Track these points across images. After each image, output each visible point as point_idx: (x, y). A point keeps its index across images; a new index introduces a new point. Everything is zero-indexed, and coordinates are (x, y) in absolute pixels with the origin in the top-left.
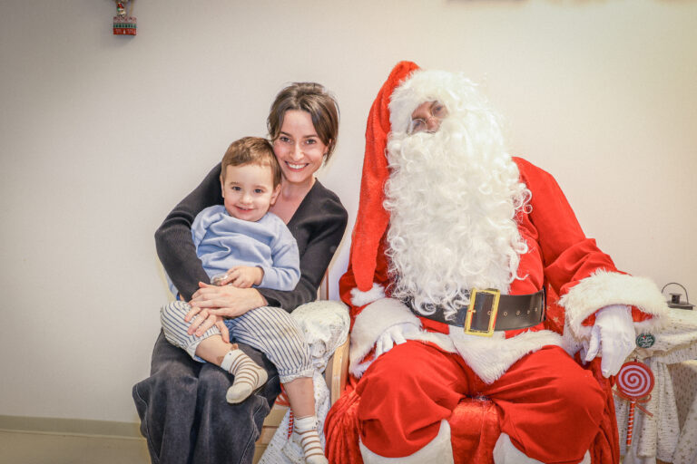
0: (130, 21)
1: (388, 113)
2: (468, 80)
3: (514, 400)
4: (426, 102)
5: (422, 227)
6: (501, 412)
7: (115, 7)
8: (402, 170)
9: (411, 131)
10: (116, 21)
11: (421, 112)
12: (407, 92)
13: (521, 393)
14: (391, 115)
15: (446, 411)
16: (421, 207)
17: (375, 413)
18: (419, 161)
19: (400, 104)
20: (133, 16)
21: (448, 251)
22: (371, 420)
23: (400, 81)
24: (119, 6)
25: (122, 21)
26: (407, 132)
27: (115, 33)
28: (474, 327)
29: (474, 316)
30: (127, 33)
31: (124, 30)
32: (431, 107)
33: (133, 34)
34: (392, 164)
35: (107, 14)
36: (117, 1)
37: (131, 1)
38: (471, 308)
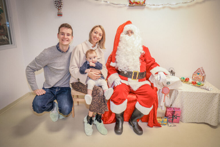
3: (139, 95)
6: (137, 97)
10: (58, 13)
13: (141, 93)
20: (62, 12)
27: (58, 15)
28: (133, 78)
29: (134, 76)
31: (60, 15)
33: (62, 16)
35: (56, 11)
36: (58, 9)
37: (61, 8)
38: (133, 75)
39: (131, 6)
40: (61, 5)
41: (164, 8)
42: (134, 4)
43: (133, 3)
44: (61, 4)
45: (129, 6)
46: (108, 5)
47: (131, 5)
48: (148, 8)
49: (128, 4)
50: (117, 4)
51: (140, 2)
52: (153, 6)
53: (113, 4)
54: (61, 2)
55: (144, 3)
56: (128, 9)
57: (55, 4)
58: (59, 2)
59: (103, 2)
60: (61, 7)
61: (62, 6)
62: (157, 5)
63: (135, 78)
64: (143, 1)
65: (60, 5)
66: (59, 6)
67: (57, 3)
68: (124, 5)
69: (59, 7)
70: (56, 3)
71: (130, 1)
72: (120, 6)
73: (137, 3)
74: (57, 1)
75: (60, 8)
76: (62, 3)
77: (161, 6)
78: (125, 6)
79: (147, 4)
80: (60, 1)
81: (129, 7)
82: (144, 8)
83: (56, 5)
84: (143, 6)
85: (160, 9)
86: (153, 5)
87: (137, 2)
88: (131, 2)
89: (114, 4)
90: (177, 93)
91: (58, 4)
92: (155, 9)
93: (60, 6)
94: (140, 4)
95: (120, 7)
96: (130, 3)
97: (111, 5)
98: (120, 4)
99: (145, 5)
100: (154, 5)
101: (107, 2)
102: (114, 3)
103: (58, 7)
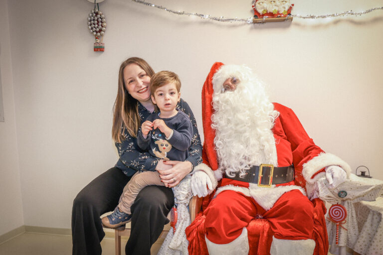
0: (101, 45)
1: (212, 85)
2: (247, 67)
4: (229, 78)
5: (230, 136)
7: (95, 38)
8: (220, 110)
9: (223, 91)
10: (95, 45)
11: (227, 82)
12: (220, 74)
14: (214, 86)
15: (245, 223)
16: (230, 126)
17: (213, 225)
18: (227, 104)
19: (217, 80)
20: (103, 42)
21: (242, 147)
22: (211, 228)
23: (216, 70)
24: (96, 38)
25: (98, 45)
26: (222, 92)
27: (95, 50)
28: (262, 183)
29: (262, 178)
30: (100, 50)
31: (99, 49)
32: (231, 80)
33: (103, 51)
34: (215, 107)
35: (91, 42)
36: (96, 35)
37: (102, 35)
38: (260, 175)
39: (257, 23)
40: (102, 27)
41: (336, 22)
42: (265, 18)
43: (263, 15)
44: (102, 25)
45: (254, 22)
46: (205, 23)
47: (259, 19)
48: (297, 25)
49: (251, 18)
50: (225, 18)
51: (278, 13)
52: (311, 19)
53: (216, 19)
54: (101, 22)
55: (290, 14)
56: (251, 29)
57: (90, 27)
58: (98, 22)
59: (193, 17)
60: (103, 32)
61: (104, 28)
62: (319, 17)
63: (265, 181)
64: (286, 10)
65: (100, 27)
66: (98, 30)
67: (94, 24)
68: (243, 20)
69: (97, 32)
70: (91, 25)
71: (255, 11)
72: (234, 23)
73: (271, 14)
74: (94, 20)
75: (99, 34)
76: (105, 24)
77: (329, 19)
78: (245, 24)
79: (296, 15)
80: (100, 20)
81: (253, 24)
82: (288, 26)
83: (92, 29)
84: (287, 19)
85: (327, 26)
86: (309, 18)
87: (271, 11)
88: (259, 14)
89: (219, 20)
90: (378, 220)
91: (97, 25)
92: (317, 27)
93: (100, 30)
94: (280, 17)
95: (234, 26)
96: (255, 16)
97: (212, 23)
98: (233, 20)
99: (292, 19)
100: (312, 17)
101: (202, 15)
102: (218, 18)
103: (95, 33)
